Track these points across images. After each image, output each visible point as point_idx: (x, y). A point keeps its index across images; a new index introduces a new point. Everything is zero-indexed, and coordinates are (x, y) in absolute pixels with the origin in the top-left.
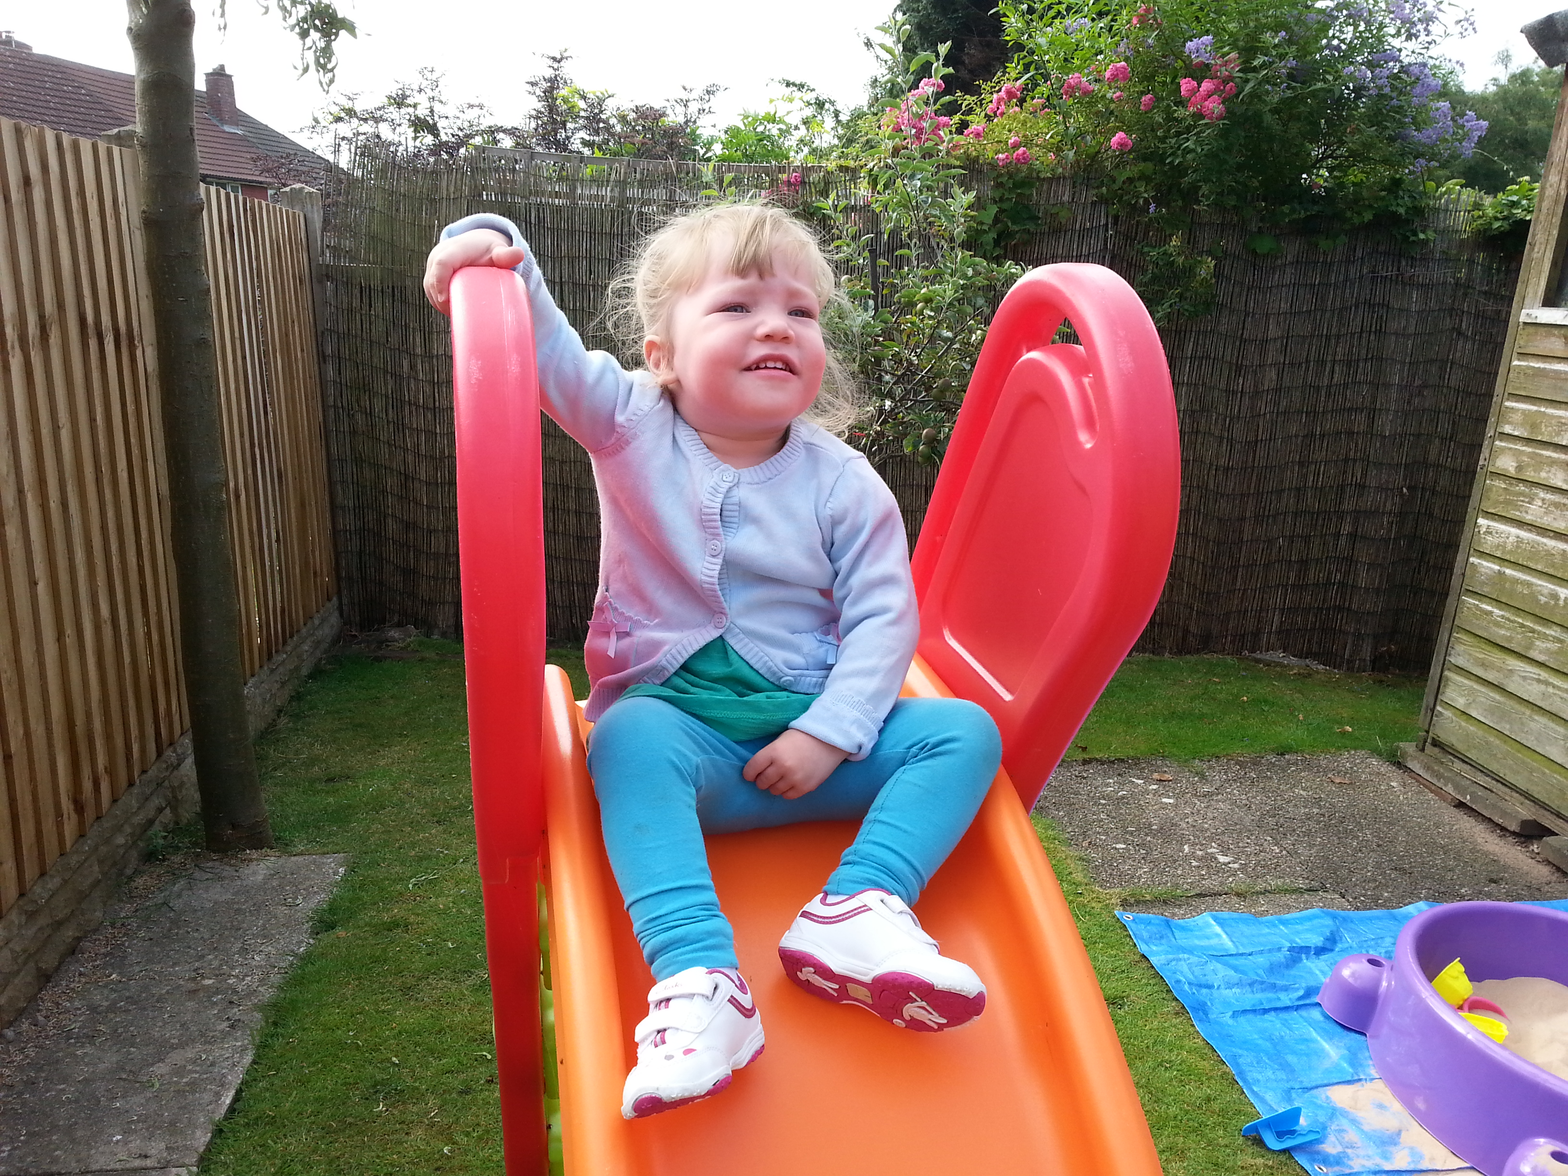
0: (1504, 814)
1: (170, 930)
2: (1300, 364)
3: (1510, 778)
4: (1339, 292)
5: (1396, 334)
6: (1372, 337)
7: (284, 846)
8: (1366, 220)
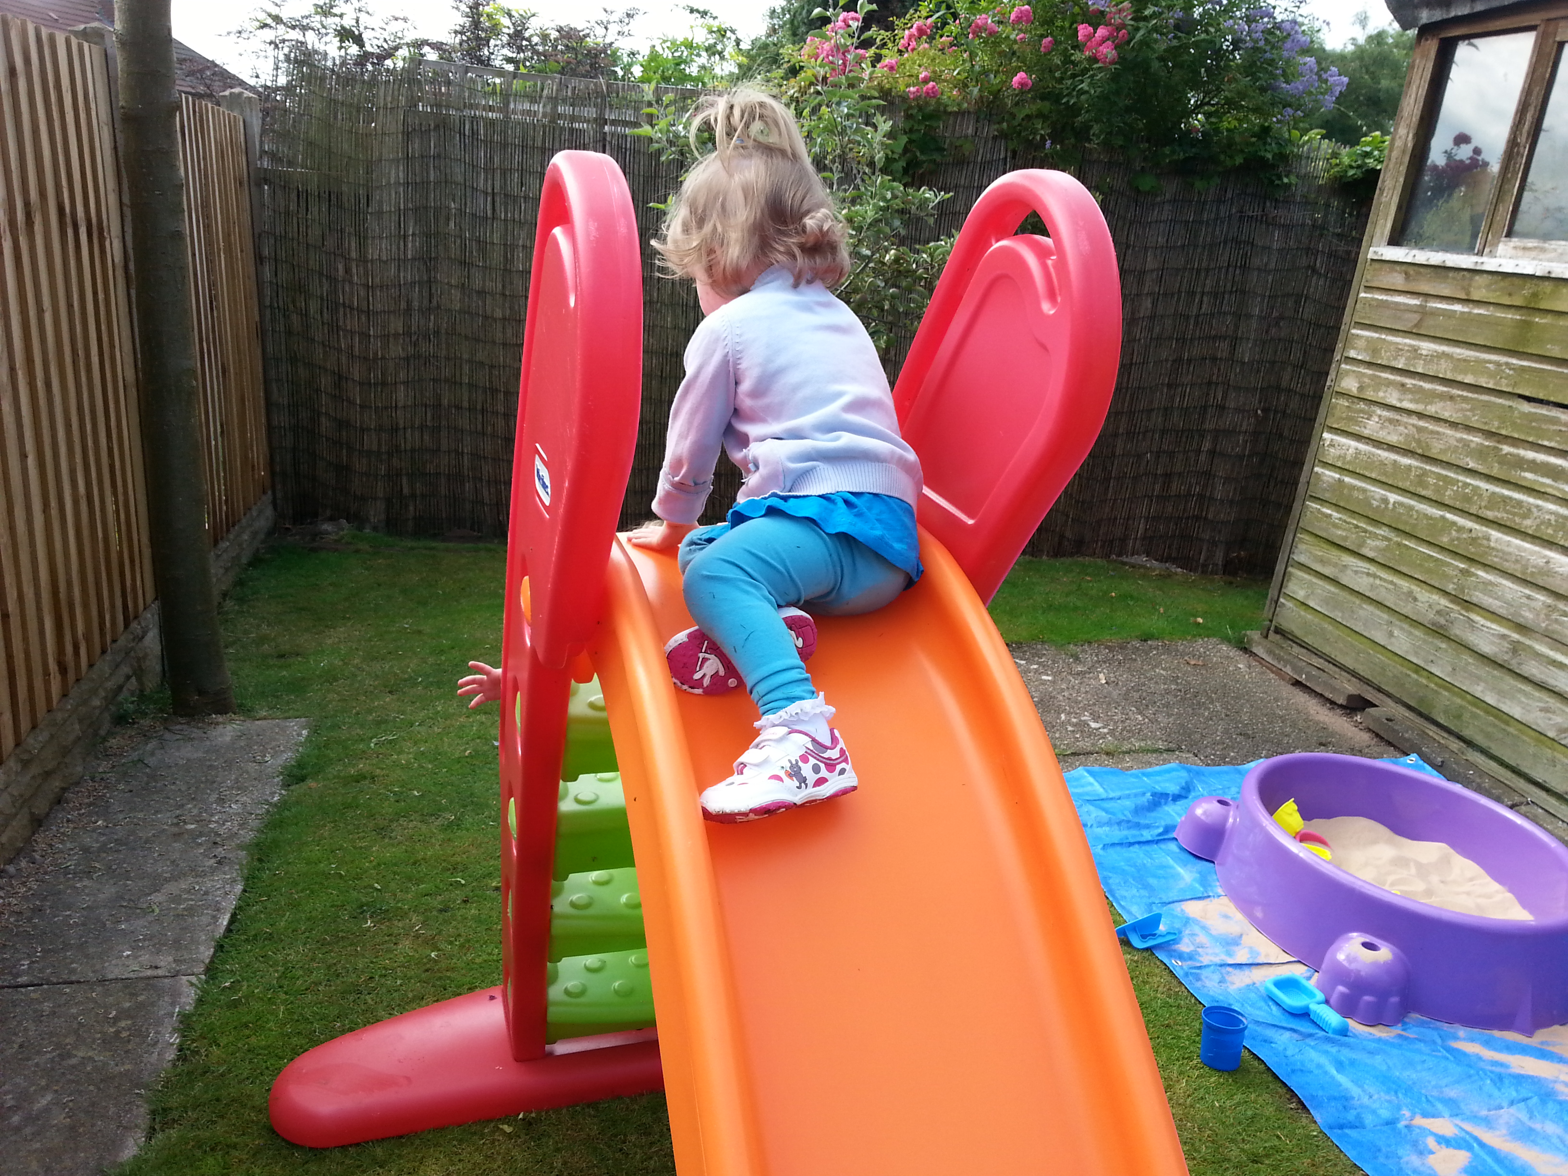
0: (1334, 690)
1: (147, 784)
2: (1173, 295)
3: (1340, 659)
4: (1210, 230)
5: (1259, 269)
6: (1238, 272)
7: (247, 712)
8: (1237, 163)
